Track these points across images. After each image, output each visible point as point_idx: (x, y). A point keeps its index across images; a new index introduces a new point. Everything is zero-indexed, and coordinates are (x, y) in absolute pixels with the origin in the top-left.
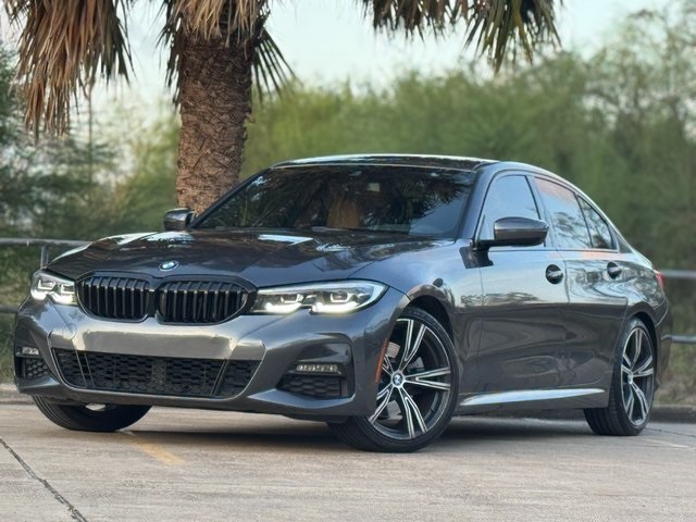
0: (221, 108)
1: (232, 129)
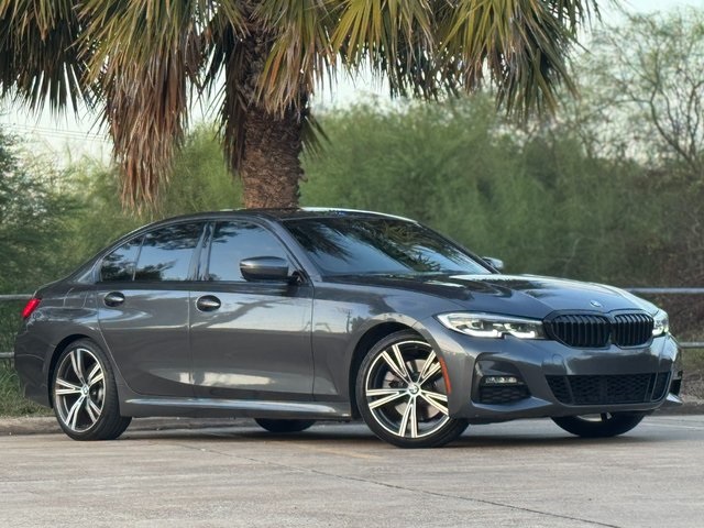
0: (281, 172)
1: (289, 188)
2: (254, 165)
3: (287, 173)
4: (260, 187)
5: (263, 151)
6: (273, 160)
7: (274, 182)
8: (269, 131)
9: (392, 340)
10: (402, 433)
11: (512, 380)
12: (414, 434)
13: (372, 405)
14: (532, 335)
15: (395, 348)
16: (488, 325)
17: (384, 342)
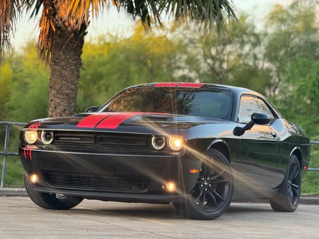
1: (75, 73)
4: (60, 71)
7: (67, 69)
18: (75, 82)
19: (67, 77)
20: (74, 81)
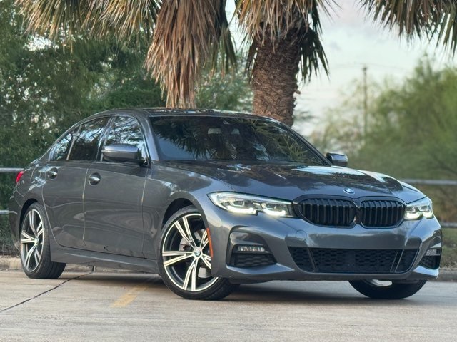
0: (277, 86)
1: (285, 99)
2: (259, 81)
3: (283, 88)
4: (263, 97)
5: (266, 70)
6: (272, 77)
7: (273, 94)
8: (270, 56)
9: (182, 213)
10: (185, 287)
11: (262, 250)
12: (193, 289)
13: (166, 263)
14: (283, 213)
15: (185, 219)
16: (248, 204)
17: (177, 215)
18: (285, 111)
19: (271, 105)
20: (283, 110)
